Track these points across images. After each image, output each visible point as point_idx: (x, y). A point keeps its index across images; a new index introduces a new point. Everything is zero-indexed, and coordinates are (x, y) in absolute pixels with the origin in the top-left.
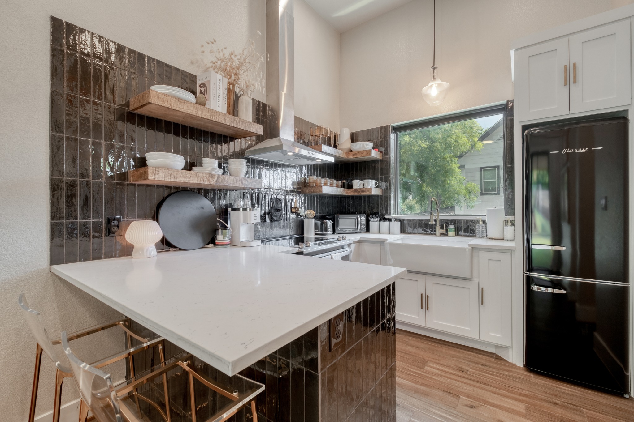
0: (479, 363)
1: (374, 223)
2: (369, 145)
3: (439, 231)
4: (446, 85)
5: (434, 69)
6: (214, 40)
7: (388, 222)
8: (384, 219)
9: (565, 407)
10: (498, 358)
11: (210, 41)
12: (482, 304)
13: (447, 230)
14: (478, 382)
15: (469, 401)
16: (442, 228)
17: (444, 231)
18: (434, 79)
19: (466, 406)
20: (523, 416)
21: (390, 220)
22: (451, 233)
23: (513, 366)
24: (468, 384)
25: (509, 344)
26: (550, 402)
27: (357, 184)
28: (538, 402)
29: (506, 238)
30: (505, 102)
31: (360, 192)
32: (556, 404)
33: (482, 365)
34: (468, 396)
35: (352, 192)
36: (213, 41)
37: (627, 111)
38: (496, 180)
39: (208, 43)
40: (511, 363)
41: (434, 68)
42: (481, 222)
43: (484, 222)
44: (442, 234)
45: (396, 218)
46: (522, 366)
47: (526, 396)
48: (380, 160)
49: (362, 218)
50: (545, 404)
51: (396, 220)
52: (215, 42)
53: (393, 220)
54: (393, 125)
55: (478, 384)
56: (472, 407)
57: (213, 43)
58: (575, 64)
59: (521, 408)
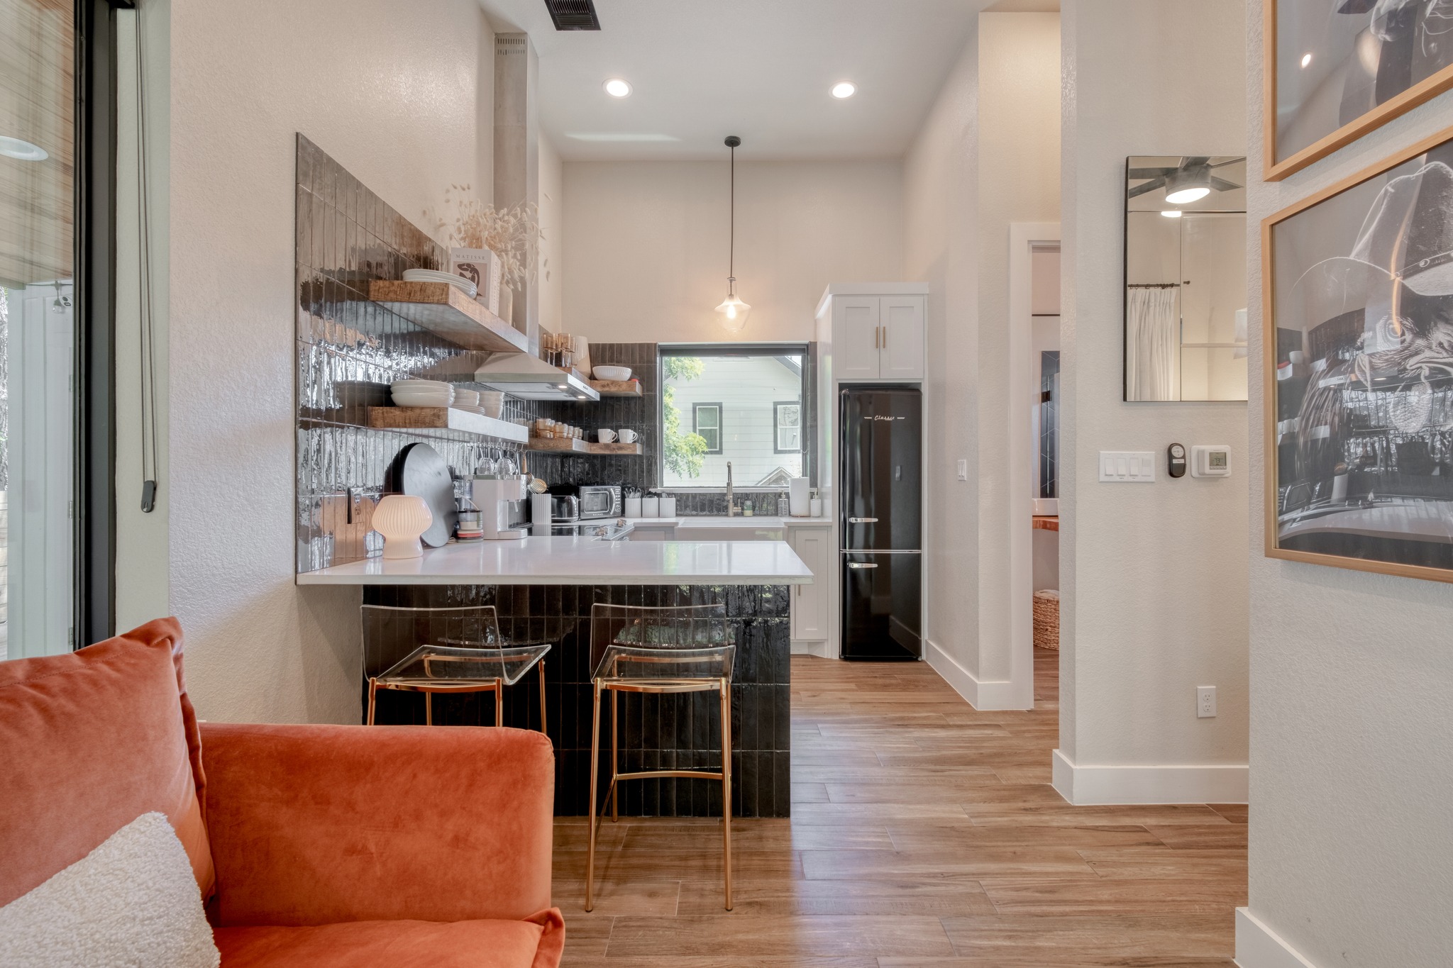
0: (799, 665)
1: (633, 501)
2: (626, 372)
3: (732, 509)
4: (746, 306)
5: (731, 281)
6: (468, 185)
7: (656, 499)
8: (651, 495)
9: (883, 677)
10: (813, 657)
11: (461, 186)
12: (799, 595)
13: (743, 509)
14: (808, 678)
15: (809, 693)
16: (736, 505)
17: (738, 509)
18: (731, 296)
19: (809, 697)
20: (857, 691)
21: (659, 495)
22: (748, 512)
23: (831, 660)
24: (801, 682)
25: (825, 637)
26: (871, 677)
27: (606, 435)
28: (862, 679)
29: (812, 514)
30: (806, 342)
31: (614, 449)
32: (876, 677)
33: (803, 666)
34: (807, 690)
35: (601, 448)
36: (466, 187)
37: (920, 384)
38: (718, 428)
39: (455, 188)
40: (827, 659)
41: (732, 279)
42: (784, 496)
43: (787, 495)
44: (736, 515)
45: (669, 492)
46: (838, 658)
47: (852, 678)
48: (640, 398)
49: (615, 491)
50: (869, 679)
51: (669, 495)
52: (469, 188)
53: (664, 495)
54: (660, 344)
55: (809, 680)
56: (814, 696)
57: (464, 189)
58: (884, 328)
59: (853, 686)
